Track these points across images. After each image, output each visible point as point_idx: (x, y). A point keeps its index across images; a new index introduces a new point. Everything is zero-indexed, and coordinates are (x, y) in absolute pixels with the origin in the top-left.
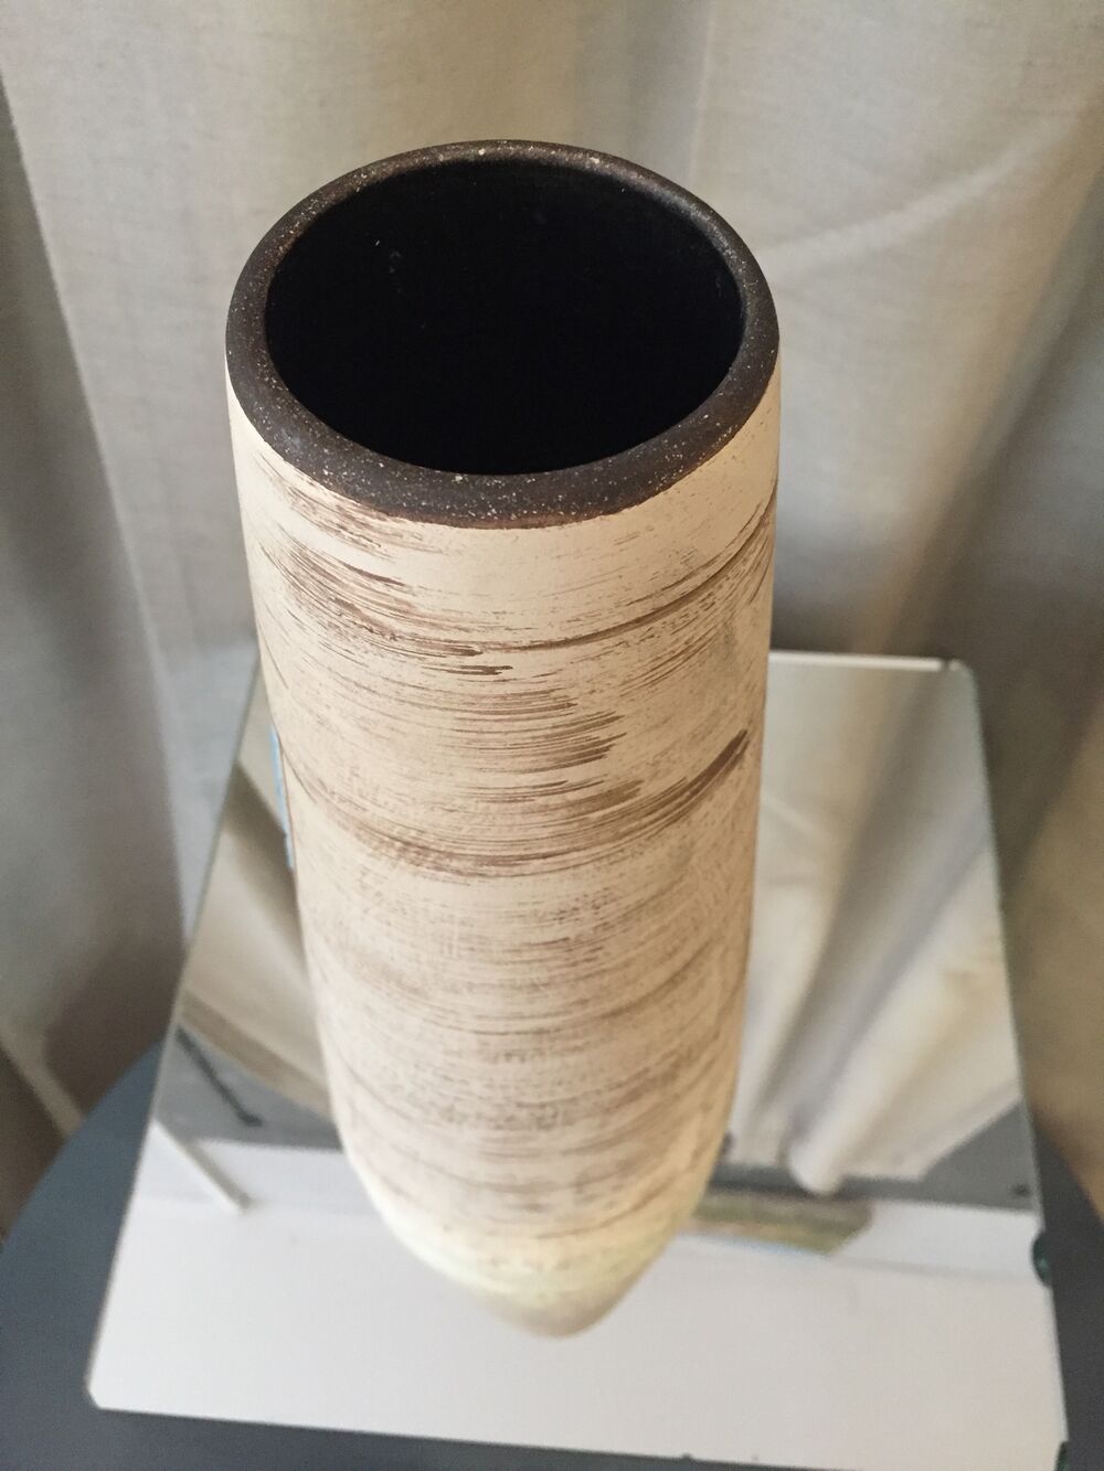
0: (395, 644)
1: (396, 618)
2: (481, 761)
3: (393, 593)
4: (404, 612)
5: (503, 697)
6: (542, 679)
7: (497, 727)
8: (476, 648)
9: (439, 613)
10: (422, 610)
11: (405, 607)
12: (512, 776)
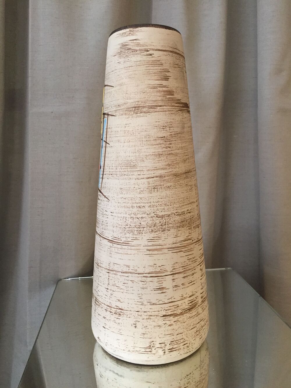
0: (137, 53)
1: (137, 47)
2: (149, 77)
3: (137, 42)
4: (138, 45)
5: (153, 61)
6: (158, 57)
7: (152, 68)
8: (149, 50)
9: (144, 43)
10: (141, 43)
11: (138, 44)
12: (154, 81)
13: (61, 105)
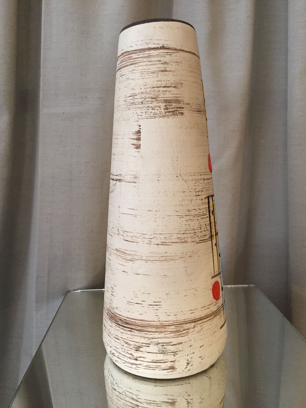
13: (73, 106)
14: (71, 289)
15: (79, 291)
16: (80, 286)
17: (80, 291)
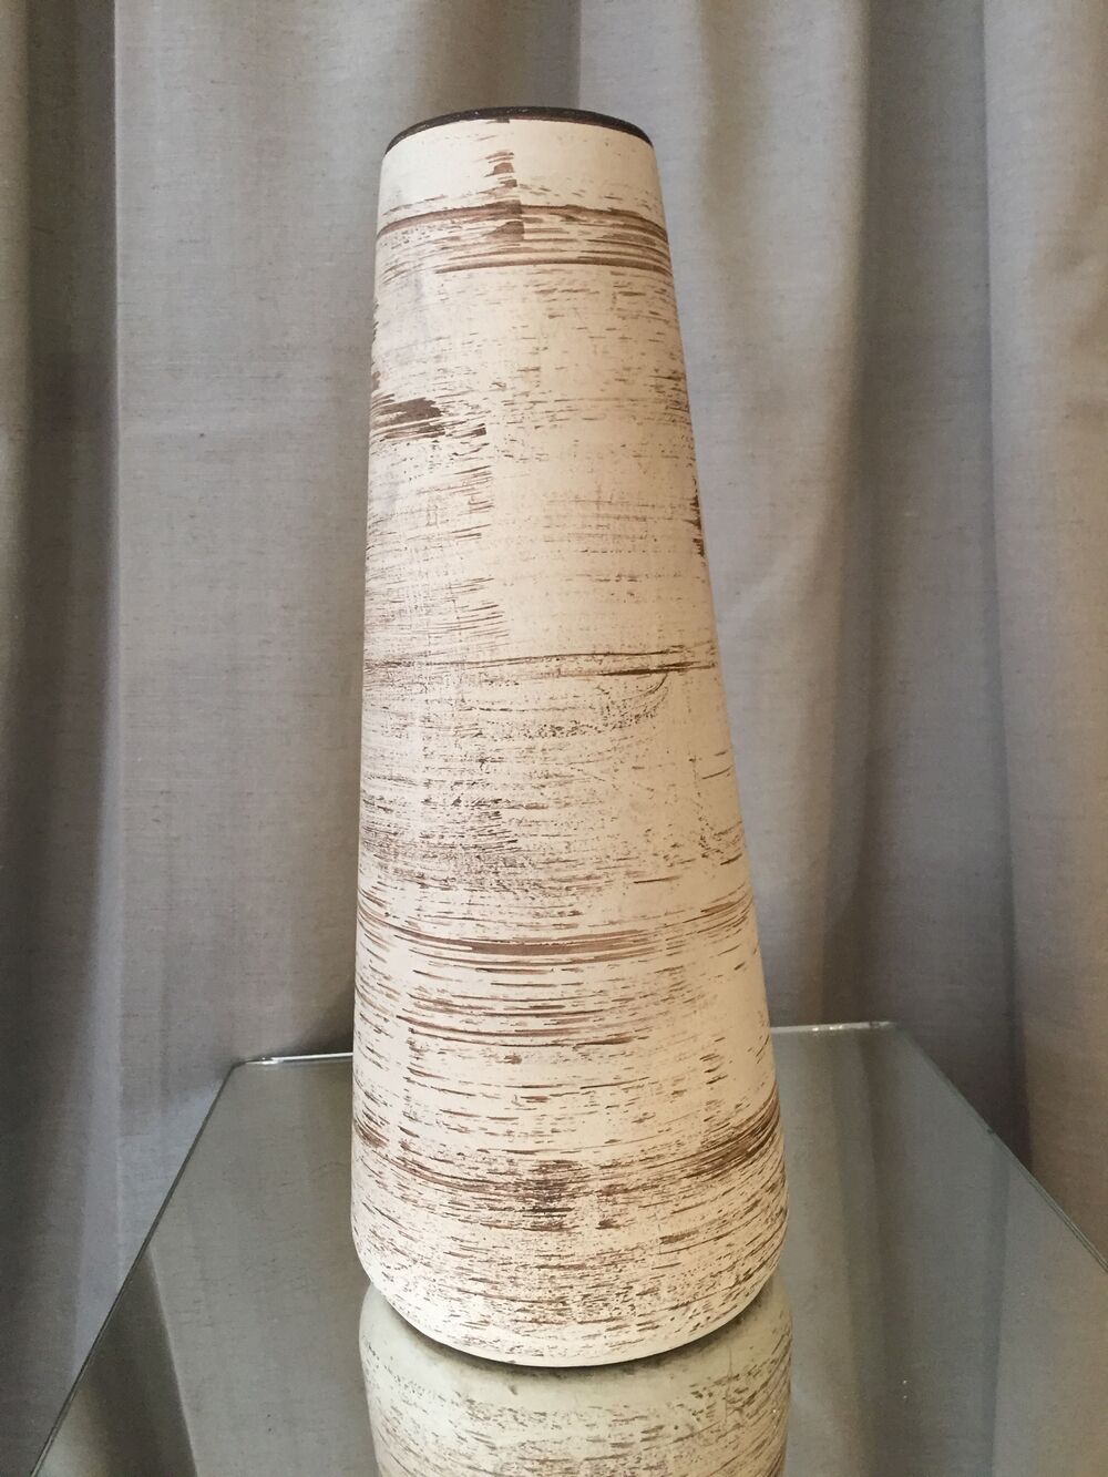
13: (233, 409)
14: (247, 1055)
15: (275, 1061)
16: (276, 1045)
17: (280, 1063)
